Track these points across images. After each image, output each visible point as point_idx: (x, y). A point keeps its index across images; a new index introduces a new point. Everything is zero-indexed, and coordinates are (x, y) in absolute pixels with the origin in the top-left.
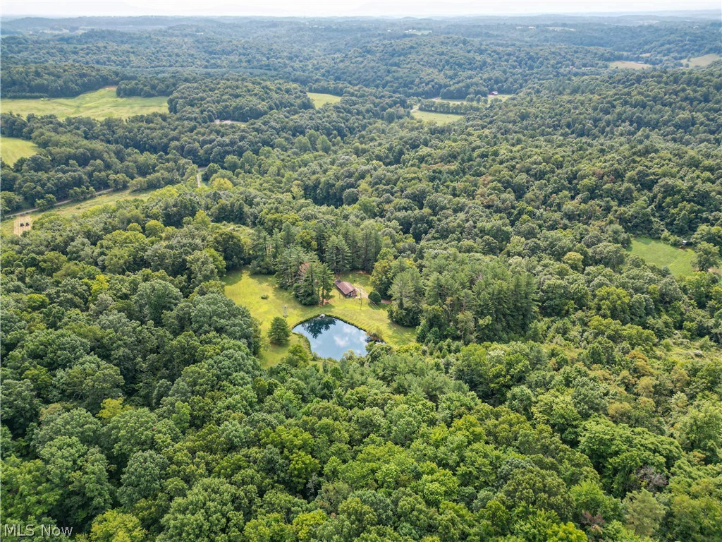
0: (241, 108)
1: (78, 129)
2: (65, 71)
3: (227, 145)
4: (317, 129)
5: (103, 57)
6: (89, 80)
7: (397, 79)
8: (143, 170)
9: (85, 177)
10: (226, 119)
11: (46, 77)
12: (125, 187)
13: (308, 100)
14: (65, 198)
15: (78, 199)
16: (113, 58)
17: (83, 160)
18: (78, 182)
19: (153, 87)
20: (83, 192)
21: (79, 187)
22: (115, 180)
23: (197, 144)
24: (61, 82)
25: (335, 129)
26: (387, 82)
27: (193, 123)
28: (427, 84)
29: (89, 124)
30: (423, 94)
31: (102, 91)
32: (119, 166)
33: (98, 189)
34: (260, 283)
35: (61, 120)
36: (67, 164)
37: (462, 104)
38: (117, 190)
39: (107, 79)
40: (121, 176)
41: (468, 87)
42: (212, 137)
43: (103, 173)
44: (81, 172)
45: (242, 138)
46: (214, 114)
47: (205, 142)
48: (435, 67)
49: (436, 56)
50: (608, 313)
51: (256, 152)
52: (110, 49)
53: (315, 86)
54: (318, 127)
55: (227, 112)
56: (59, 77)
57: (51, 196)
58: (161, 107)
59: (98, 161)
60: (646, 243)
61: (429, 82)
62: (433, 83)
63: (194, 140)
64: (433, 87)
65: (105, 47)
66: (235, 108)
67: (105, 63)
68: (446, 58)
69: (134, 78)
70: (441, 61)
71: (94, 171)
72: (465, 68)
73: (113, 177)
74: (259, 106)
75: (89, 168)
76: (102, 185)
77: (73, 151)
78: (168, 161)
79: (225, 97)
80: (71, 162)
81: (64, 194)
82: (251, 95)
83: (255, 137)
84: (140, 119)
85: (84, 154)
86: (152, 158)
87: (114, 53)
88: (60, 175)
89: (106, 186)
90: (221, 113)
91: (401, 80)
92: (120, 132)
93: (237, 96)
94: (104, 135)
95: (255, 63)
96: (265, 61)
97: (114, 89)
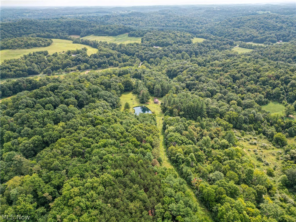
0: (163, 42)
1: (111, 46)
2: (115, 27)
3: (152, 55)
4: (186, 51)
5: (131, 22)
6: (121, 31)
7: (236, 33)
8: (124, 61)
9: (107, 61)
10: (158, 46)
11: (109, 29)
12: (118, 66)
13: (191, 41)
14: (100, 67)
15: (104, 68)
16: (134, 23)
17: (108, 56)
18: (105, 63)
19: (139, 34)
20: (105, 66)
21: (105, 64)
22: (115, 63)
23: (143, 54)
24: (113, 31)
25: (195, 52)
26: (231, 34)
27: (145, 47)
28: (248, 36)
29: (115, 45)
30: (245, 40)
31: (125, 34)
32: (118, 59)
33: (110, 65)
34: (134, 95)
35: (108, 43)
36: (103, 57)
37: (258, 45)
38: (115, 66)
39: (127, 30)
40: (117, 62)
41: (267, 38)
42: (149, 52)
43: (112, 61)
44: (106, 60)
45: (158, 53)
46: (153, 44)
47: (146, 53)
48: (256, 28)
49: (258, 24)
50: (227, 119)
51: (161, 58)
52: (134, 19)
53: (199, 35)
54: (188, 51)
55: (159, 44)
56: (113, 29)
57: (96, 66)
58: (139, 41)
59: (112, 57)
60: (275, 104)
61: (249, 35)
62: (250, 36)
63: (143, 52)
64: (250, 37)
65: (133, 19)
66: (162, 42)
67: (131, 25)
68: (263, 25)
69: (135, 30)
70: (260, 26)
71: (110, 60)
72: (270, 30)
73: (115, 62)
74: (170, 42)
75: (109, 59)
76: (111, 64)
77: (106, 53)
78: (133, 59)
79: (160, 38)
80: (104, 56)
81: (100, 66)
82: (169, 38)
83: (162, 53)
84: (130, 44)
85: (109, 54)
86: (128, 57)
87: (135, 21)
88: (100, 60)
89: (113, 65)
90: (156, 44)
91: (237, 34)
92: (122, 48)
93: (164, 38)
94: (118, 49)
95: (183, 25)
96: (187, 24)
97: (127, 34)
